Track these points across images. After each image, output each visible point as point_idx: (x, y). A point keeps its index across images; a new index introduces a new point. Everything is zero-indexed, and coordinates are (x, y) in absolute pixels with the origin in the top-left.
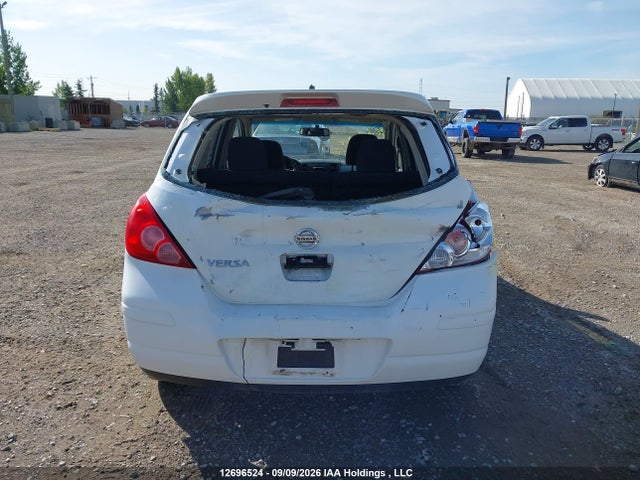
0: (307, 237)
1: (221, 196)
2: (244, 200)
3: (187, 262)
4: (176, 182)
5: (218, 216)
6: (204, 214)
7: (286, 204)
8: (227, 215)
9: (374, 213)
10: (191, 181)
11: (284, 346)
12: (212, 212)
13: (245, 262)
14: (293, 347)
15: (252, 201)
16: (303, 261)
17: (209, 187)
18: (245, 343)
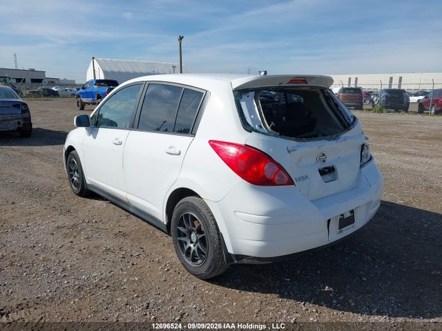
1: (286, 139)
10: (269, 132)
11: (341, 217)
12: (289, 149)
14: (344, 217)
15: (299, 141)
17: (280, 135)
18: (329, 221)
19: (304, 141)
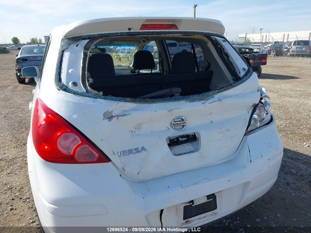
0: (180, 122)
1: (115, 100)
2: (134, 101)
3: (103, 158)
4: (75, 93)
5: (118, 116)
6: (109, 117)
7: (164, 101)
8: (125, 115)
9: (219, 100)
10: (87, 91)
11: (188, 204)
12: (114, 114)
13: (143, 149)
14: (193, 204)
15: (140, 102)
16: (181, 139)
17: (104, 94)
18: (162, 211)
19: (148, 102)
